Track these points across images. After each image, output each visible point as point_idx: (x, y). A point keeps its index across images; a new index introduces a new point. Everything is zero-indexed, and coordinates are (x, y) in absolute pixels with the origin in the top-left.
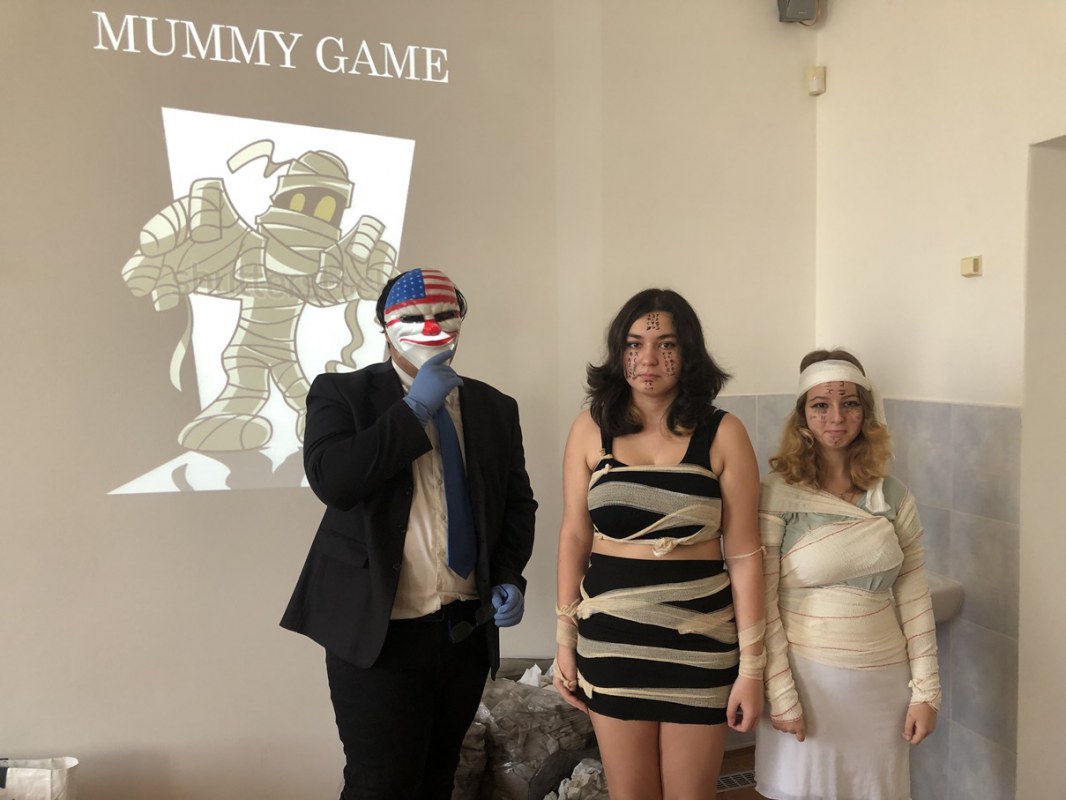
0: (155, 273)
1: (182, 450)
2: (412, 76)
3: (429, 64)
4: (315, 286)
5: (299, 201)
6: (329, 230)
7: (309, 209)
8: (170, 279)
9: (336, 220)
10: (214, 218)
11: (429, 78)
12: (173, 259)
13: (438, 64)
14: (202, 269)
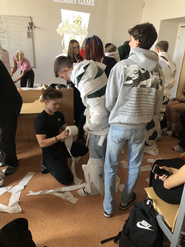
0: (60, 31)
1: (63, 53)
2: (90, 5)
3: (92, 3)
4: (78, 33)
5: (76, 22)
6: (79, 26)
7: (77, 23)
8: (62, 32)
9: (80, 25)
10: (66, 24)
11: (92, 5)
12: (62, 29)
13: (93, 3)
14: (65, 30)
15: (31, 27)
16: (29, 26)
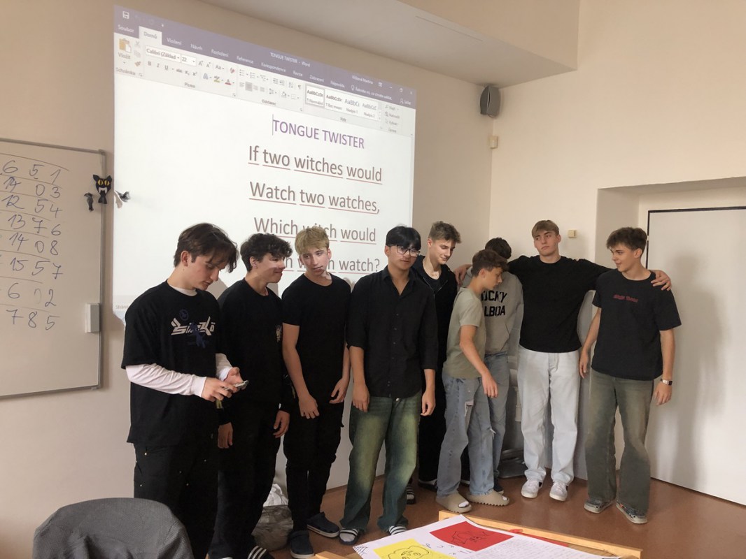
15: (103, 193)
16: (94, 191)
